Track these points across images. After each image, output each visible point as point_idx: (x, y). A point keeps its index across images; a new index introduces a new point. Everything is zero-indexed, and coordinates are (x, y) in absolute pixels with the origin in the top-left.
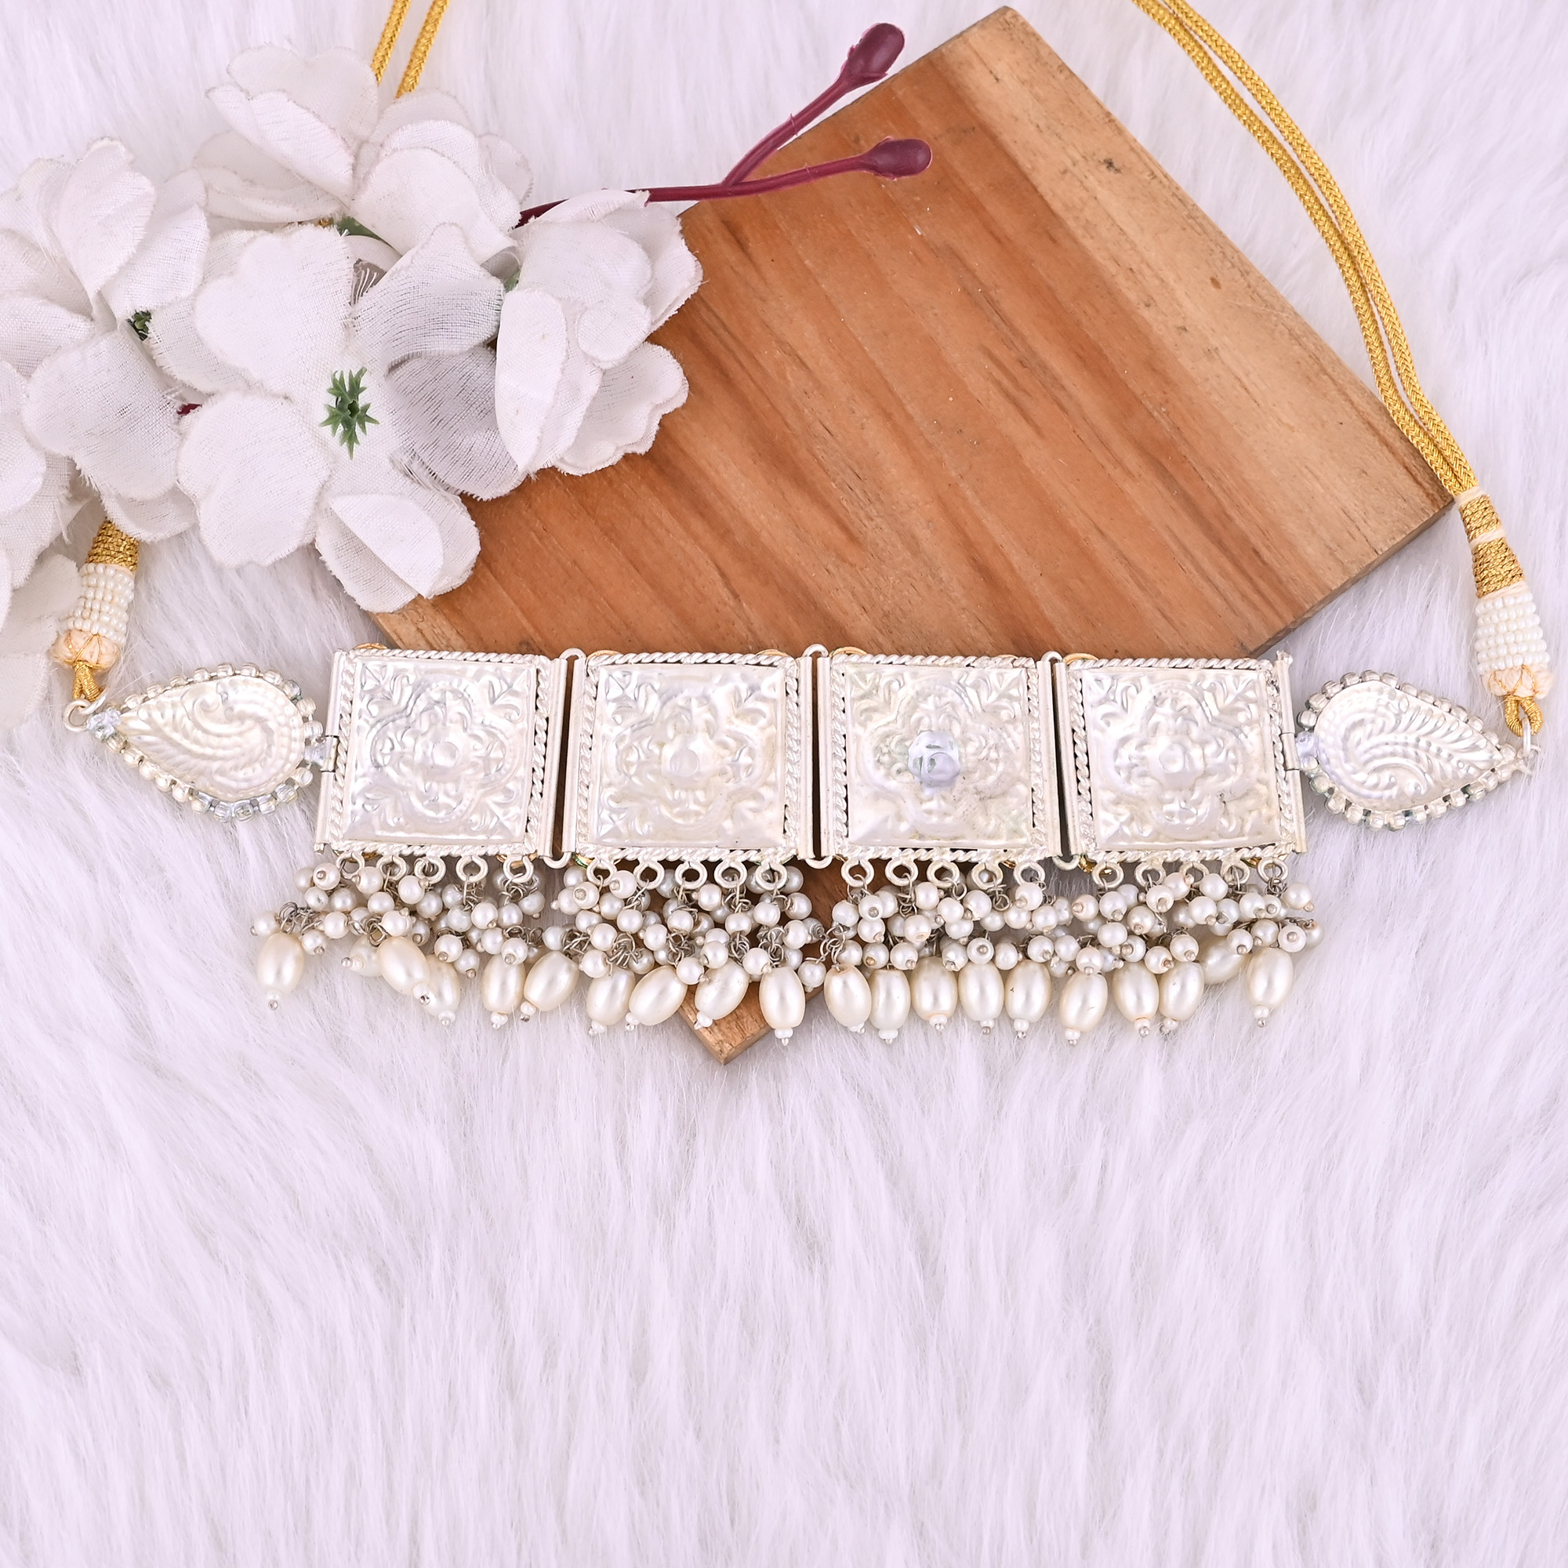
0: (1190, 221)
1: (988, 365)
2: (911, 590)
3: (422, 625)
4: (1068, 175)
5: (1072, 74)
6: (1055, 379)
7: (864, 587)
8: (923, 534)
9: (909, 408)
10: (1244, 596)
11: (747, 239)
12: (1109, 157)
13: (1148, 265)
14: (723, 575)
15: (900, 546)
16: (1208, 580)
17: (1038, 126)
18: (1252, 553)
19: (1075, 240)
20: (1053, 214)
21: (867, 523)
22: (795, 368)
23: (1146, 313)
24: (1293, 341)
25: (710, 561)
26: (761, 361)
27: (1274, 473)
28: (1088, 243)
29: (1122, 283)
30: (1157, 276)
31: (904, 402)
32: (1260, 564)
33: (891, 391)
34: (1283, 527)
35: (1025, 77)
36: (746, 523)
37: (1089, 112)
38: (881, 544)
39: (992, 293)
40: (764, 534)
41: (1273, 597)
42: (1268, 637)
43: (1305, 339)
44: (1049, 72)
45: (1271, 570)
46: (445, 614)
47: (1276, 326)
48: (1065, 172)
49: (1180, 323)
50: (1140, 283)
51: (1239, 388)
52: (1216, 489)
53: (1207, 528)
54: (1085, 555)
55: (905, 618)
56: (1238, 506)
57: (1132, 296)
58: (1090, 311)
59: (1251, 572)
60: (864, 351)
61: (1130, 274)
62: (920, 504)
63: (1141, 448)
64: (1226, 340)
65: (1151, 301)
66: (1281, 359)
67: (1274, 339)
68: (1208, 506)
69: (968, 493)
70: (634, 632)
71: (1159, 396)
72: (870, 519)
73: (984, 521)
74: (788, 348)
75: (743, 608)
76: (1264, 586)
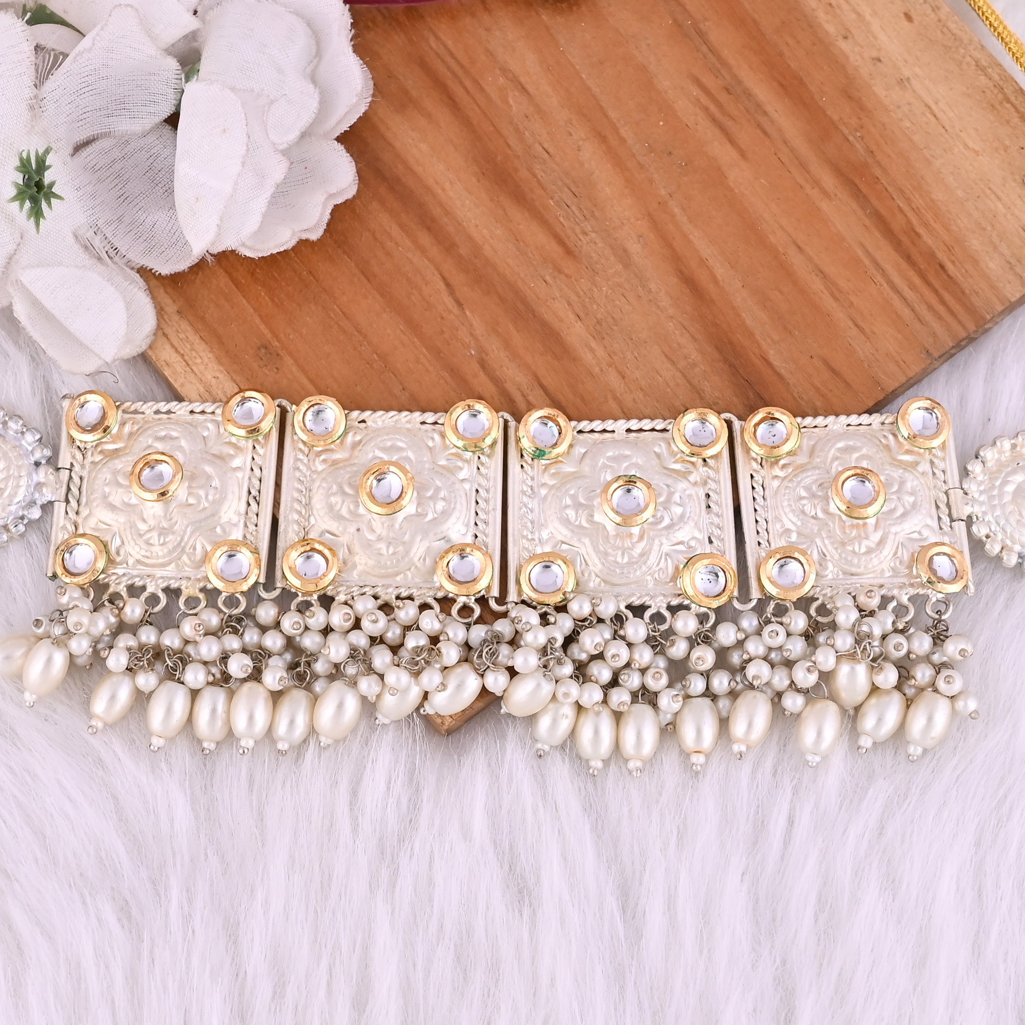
1: (696, 91)
2: (623, 299)
6: (759, 106)
7: (579, 297)
8: (634, 248)
9: (622, 131)
10: (930, 307)
14: (448, 285)
15: (612, 258)
18: (938, 268)
21: (581, 237)
22: (517, 94)
23: (844, 45)
24: (980, 72)
25: (436, 272)
26: (486, 87)
27: (960, 193)
29: (822, 16)
30: (854, 11)
31: (618, 125)
32: (946, 277)
33: (606, 116)
34: (967, 244)
36: (470, 238)
38: (595, 258)
39: (702, 26)
40: (487, 247)
41: (957, 308)
42: (951, 344)
43: (990, 70)
45: (955, 283)
46: (189, 321)
47: (964, 57)
49: (875, 54)
50: (839, 16)
51: (929, 115)
52: (906, 208)
53: (897, 244)
54: (786, 271)
55: (617, 325)
56: (926, 225)
57: (831, 28)
58: (791, 42)
59: (937, 285)
60: (581, 78)
61: (830, 9)
62: (632, 220)
63: (838, 172)
64: (917, 70)
65: (849, 34)
66: (968, 88)
67: (962, 70)
68: (897, 224)
69: (677, 210)
70: (365, 337)
71: (854, 121)
72: (585, 234)
73: (691, 237)
74: (511, 75)
75: (467, 316)
76: (947, 297)
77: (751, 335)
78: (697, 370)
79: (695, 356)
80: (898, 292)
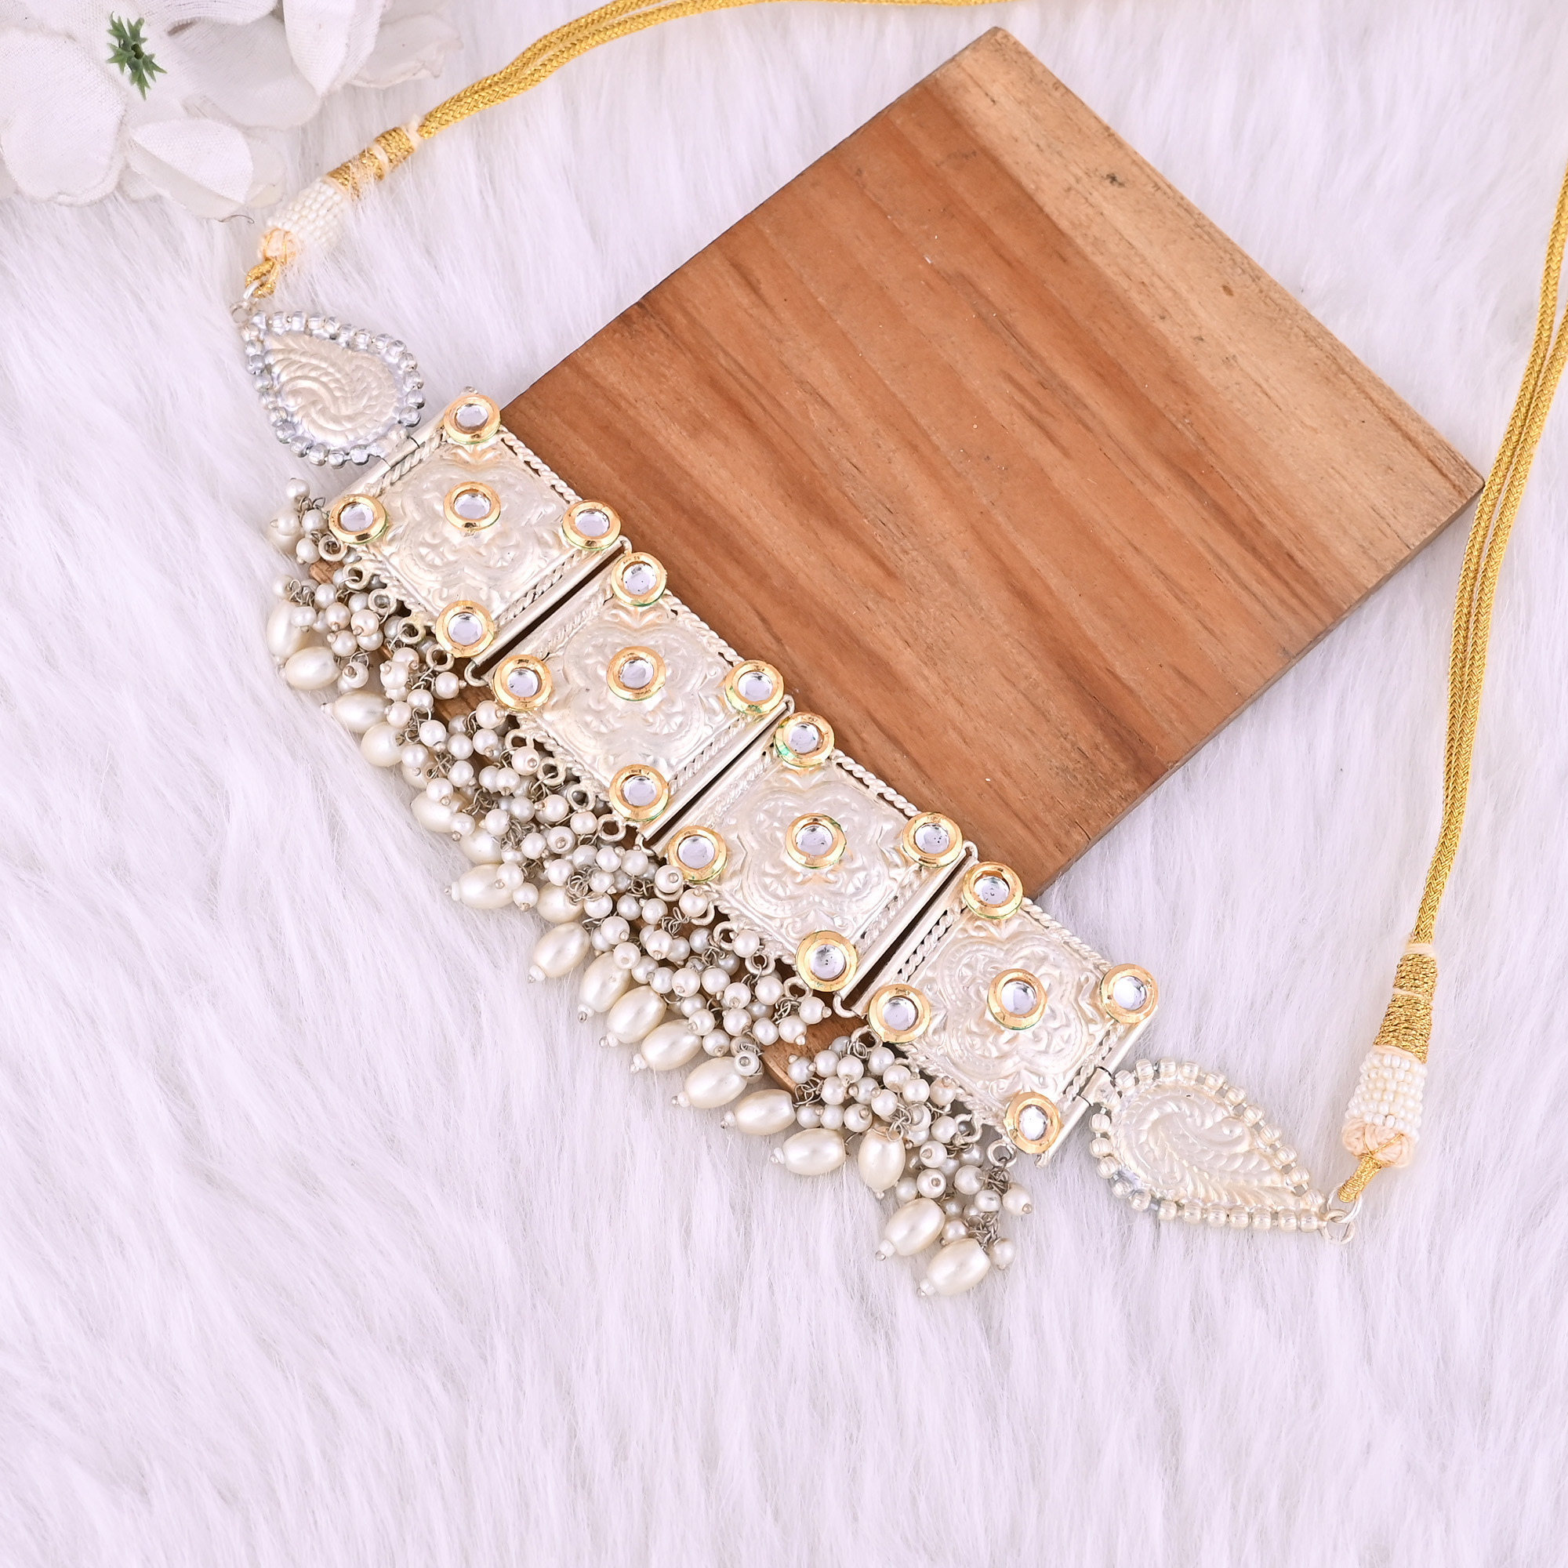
0: (1198, 230)
1: (1008, 388)
2: (953, 620)
4: (1072, 193)
5: (1068, 91)
6: (1078, 399)
7: (905, 622)
8: (960, 563)
9: (934, 438)
10: (1282, 601)
11: (758, 281)
12: (1113, 171)
13: (1160, 278)
14: (763, 620)
15: (937, 577)
17: (1038, 146)
18: (1287, 558)
19: (1085, 258)
20: (1062, 233)
21: (901, 556)
22: (817, 407)
23: (1163, 327)
24: (1309, 343)
25: (749, 608)
26: (783, 403)
27: (1302, 476)
28: (1098, 260)
29: (1135, 296)
30: (1169, 287)
31: (930, 433)
32: (1295, 568)
33: (915, 423)
34: (1315, 530)
35: (1021, 96)
36: (782, 567)
37: (1087, 128)
38: (919, 578)
39: (1008, 318)
40: (801, 575)
41: (1311, 600)
42: (1309, 640)
43: (1320, 340)
44: (1045, 90)
45: (1307, 573)
47: (1291, 328)
48: (1069, 189)
49: (1196, 333)
50: (1153, 295)
51: (1259, 394)
52: (1245, 497)
53: (1241, 537)
54: (1124, 574)
55: (949, 649)
56: (1269, 513)
57: (1146, 310)
58: (1106, 328)
59: (1286, 576)
60: (885, 384)
61: (1142, 287)
62: (954, 534)
63: (1169, 463)
64: (1243, 347)
65: (1166, 314)
66: (1298, 361)
67: (1290, 342)
68: (1238, 514)
69: (1001, 519)
71: (1181, 408)
72: (906, 552)
73: (1019, 546)
74: (809, 387)
75: (786, 651)
76: (1299, 589)
77: (1094, 647)
78: (1040, 689)
79: (1036, 675)
80: (1247, 588)
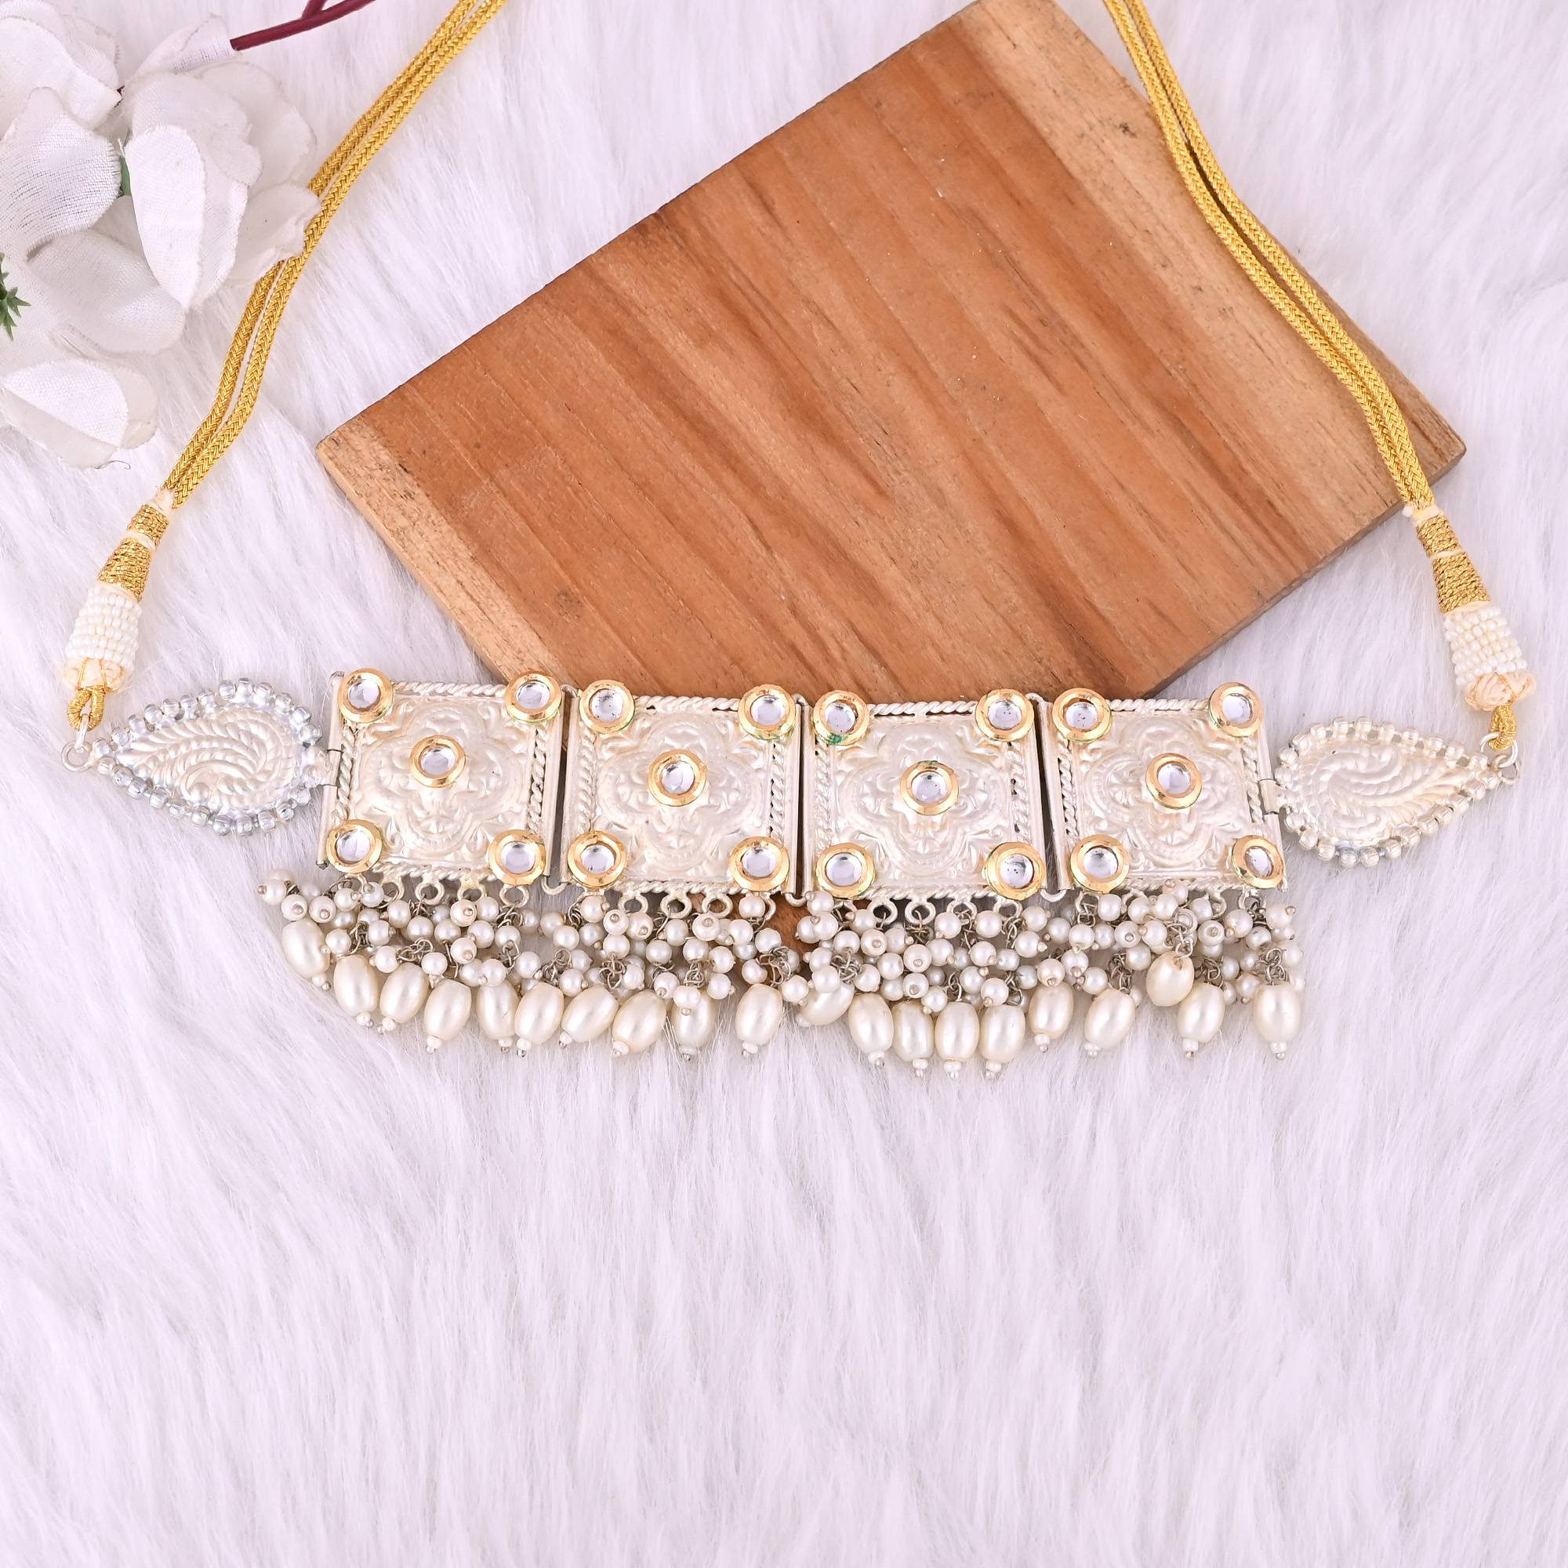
1: (1008, 322)
2: (939, 541)
3: (462, 577)
4: (1085, 139)
5: (1088, 40)
6: (1076, 338)
7: (892, 539)
8: (950, 487)
9: (933, 365)
10: (1260, 547)
11: (773, 201)
12: (1125, 121)
13: (1164, 227)
14: (755, 527)
15: (927, 499)
16: (1225, 530)
17: (1055, 91)
18: (1268, 506)
19: (1092, 202)
20: (1070, 175)
21: (893, 476)
22: (822, 327)
23: (1164, 275)
25: (742, 515)
26: (789, 321)
27: (1288, 428)
28: (1106, 206)
29: (1139, 244)
30: (1172, 237)
31: (929, 359)
32: (1275, 515)
33: (916, 350)
34: (1297, 481)
35: (1041, 42)
36: (777, 478)
37: (1105, 77)
38: (909, 498)
39: (1013, 255)
40: (795, 487)
42: (1283, 586)
44: (1065, 38)
45: (1286, 522)
46: (484, 567)
48: (1082, 136)
49: (1195, 283)
50: (1157, 244)
51: (1253, 347)
52: (1232, 444)
53: (1224, 482)
54: (1108, 510)
55: (933, 568)
56: (1253, 461)
57: (1148, 257)
58: (1107, 271)
59: (1265, 523)
60: (889, 310)
61: (1146, 235)
62: (946, 459)
63: (1159, 405)
64: (1240, 299)
65: (1167, 263)
68: (1224, 461)
69: (992, 448)
70: (670, 583)
71: (1175, 354)
72: (897, 473)
73: (1008, 475)
74: (815, 308)
75: (775, 559)
76: (1279, 537)
77: (1073, 577)
78: (1017, 614)
79: (1016, 600)
80: (1227, 532)
